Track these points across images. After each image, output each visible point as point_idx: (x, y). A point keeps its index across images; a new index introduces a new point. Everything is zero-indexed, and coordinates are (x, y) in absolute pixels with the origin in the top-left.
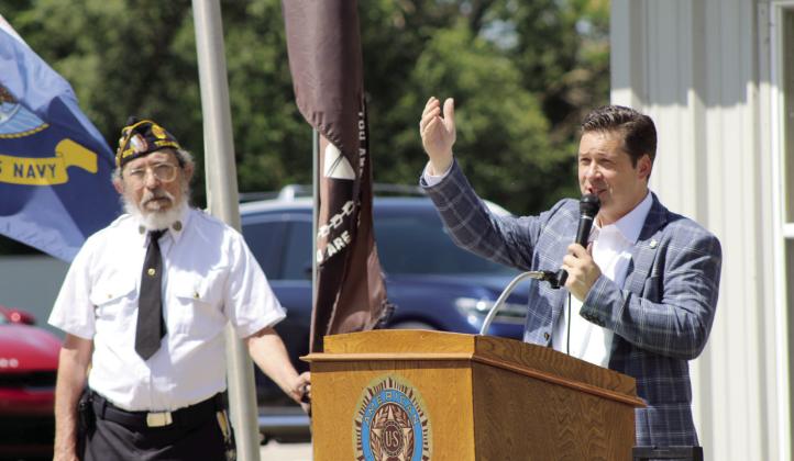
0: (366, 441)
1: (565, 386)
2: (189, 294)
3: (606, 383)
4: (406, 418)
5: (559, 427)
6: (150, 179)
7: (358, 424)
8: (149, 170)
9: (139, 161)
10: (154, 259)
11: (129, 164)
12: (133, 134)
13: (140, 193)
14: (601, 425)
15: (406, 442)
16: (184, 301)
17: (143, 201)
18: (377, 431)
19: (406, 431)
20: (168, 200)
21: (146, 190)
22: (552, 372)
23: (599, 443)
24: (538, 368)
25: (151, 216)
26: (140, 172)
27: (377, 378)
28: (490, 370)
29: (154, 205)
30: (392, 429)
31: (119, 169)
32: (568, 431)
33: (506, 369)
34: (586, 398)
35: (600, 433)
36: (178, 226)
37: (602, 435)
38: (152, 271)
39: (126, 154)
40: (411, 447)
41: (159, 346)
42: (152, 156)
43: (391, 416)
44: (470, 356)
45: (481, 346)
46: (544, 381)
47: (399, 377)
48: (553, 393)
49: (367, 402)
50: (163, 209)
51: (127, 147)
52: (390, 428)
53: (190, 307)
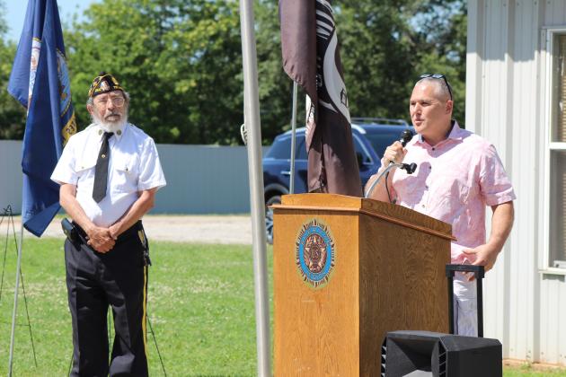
0: (301, 253)
1: (412, 228)
2: (123, 169)
3: (435, 227)
4: (323, 243)
5: (407, 250)
6: (110, 104)
7: (298, 245)
8: (109, 100)
9: (104, 95)
10: (105, 149)
11: (99, 96)
12: (103, 80)
13: (104, 112)
14: (431, 250)
15: (323, 256)
16: (120, 172)
17: (105, 116)
18: (308, 249)
19: (323, 250)
20: (119, 116)
21: (107, 111)
22: (405, 220)
23: (430, 260)
24: (397, 218)
25: (109, 124)
26: (104, 100)
27: (308, 219)
28: (370, 218)
29: (112, 119)
30: (315, 248)
31: (91, 98)
32: (412, 253)
33: (377, 217)
34: (424, 235)
35: (431, 255)
36: (119, 133)
37: (431, 256)
38: (103, 156)
39: (97, 90)
40: (325, 258)
41: (105, 195)
42: (112, 93)
43: (315, 241)
44: (358, 209)
45: (365, 204)
46: (400, 225)
47: (321, 219)
48: (404, 231)
49: (303, 232)
50: (116, 121)
51: (98, 87)
52: (314, 247)
53: (123, 175)
